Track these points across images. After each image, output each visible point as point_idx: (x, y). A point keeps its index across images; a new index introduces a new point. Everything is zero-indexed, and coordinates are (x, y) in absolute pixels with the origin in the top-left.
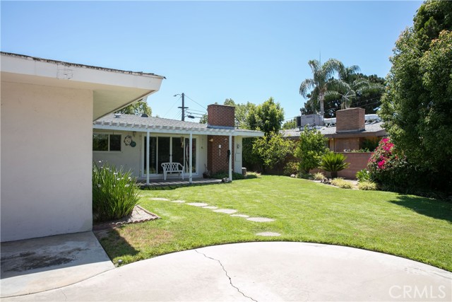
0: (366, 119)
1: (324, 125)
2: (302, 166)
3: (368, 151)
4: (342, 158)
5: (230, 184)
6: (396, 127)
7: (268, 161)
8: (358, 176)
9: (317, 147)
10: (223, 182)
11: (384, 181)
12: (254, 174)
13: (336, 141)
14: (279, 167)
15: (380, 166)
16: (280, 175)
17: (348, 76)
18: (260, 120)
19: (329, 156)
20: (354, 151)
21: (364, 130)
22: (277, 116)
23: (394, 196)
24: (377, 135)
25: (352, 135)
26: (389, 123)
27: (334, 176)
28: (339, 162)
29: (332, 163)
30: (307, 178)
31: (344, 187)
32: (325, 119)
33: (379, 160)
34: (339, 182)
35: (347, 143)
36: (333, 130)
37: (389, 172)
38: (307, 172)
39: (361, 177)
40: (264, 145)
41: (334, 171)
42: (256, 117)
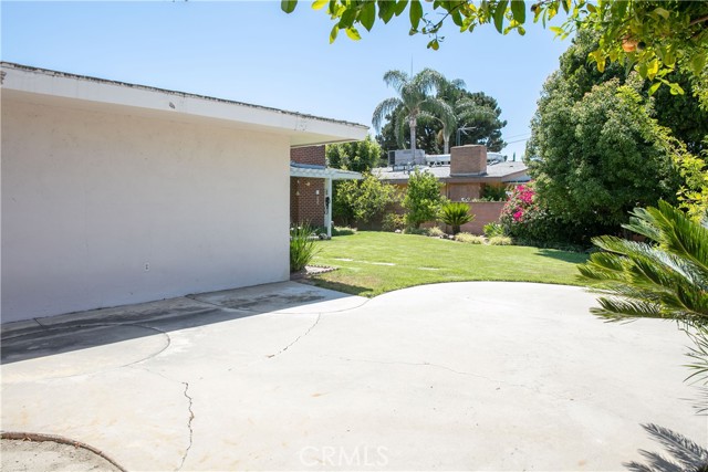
1: (426, 164)
2: (411, 219)
3: (492, 201)
4: (467, 208)
5: (329, 242)
7: (361, 213)
8: (485, 231)
9: (431, 194)
11: (522, 234)
12: (347, 229)
13: (453, 186)
14: (376, 220)
15: (516, 219)
16: (379, 230)
18: (346, 156)
19: (441, 209)
20: (475, 200)
21: (486, 174)
22: (370, 151)
23: (536, 250)
24: (503, 180)
25: (472, 180)
27: (456, 231)
28: (463, 213)
29: (455, 215)
30: (420, 234)
31: (474, 243)
32: (428, 156)
33: (515, 211)
34: (466, 237)
35: (464, 189)
36: (445, 172)
37: (527, 224)
38: (417, 226)
39: (490, 231)
40: (353, 191)
41: (455, 225)
42: (341, 151)
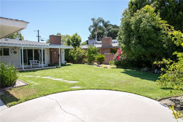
0: (113, 41)
1: (97, 44)
2: (89, 60)
3: (113, 54)
4: (104, 56)
5: (60, 68)
6: (123, 44)
7: (75, 58)
8: (110, 63)
9: (94, 52)
10: (57, 67)
11: (119, 65)
12: (70, 64)
13: (102, 50)
14: (80, 61)
15: (118, 59)
16: (80, 64)
17: (106, 25)
18: (72, 42)
19: (99, 56)
20: (108, 54)
21: (112, 46)
22: (79, 40)
23: (122, 70)
24: (117, 47)
25: (108, 48)
26: (121, 43)
27: (101, 63)
28: (103, 58)
29: (100, 59)
30: (91, 65)
31: (105, 68)
32: (98, 41)
33: (117, 57)
34: (103, 66)
35: (106, 50)
36: (100, 46)
37: (121, 61)
38: (91, 62)
39: (111, 63)
40: (73, 52)
41: (101, 61)
42: (70, 40)
